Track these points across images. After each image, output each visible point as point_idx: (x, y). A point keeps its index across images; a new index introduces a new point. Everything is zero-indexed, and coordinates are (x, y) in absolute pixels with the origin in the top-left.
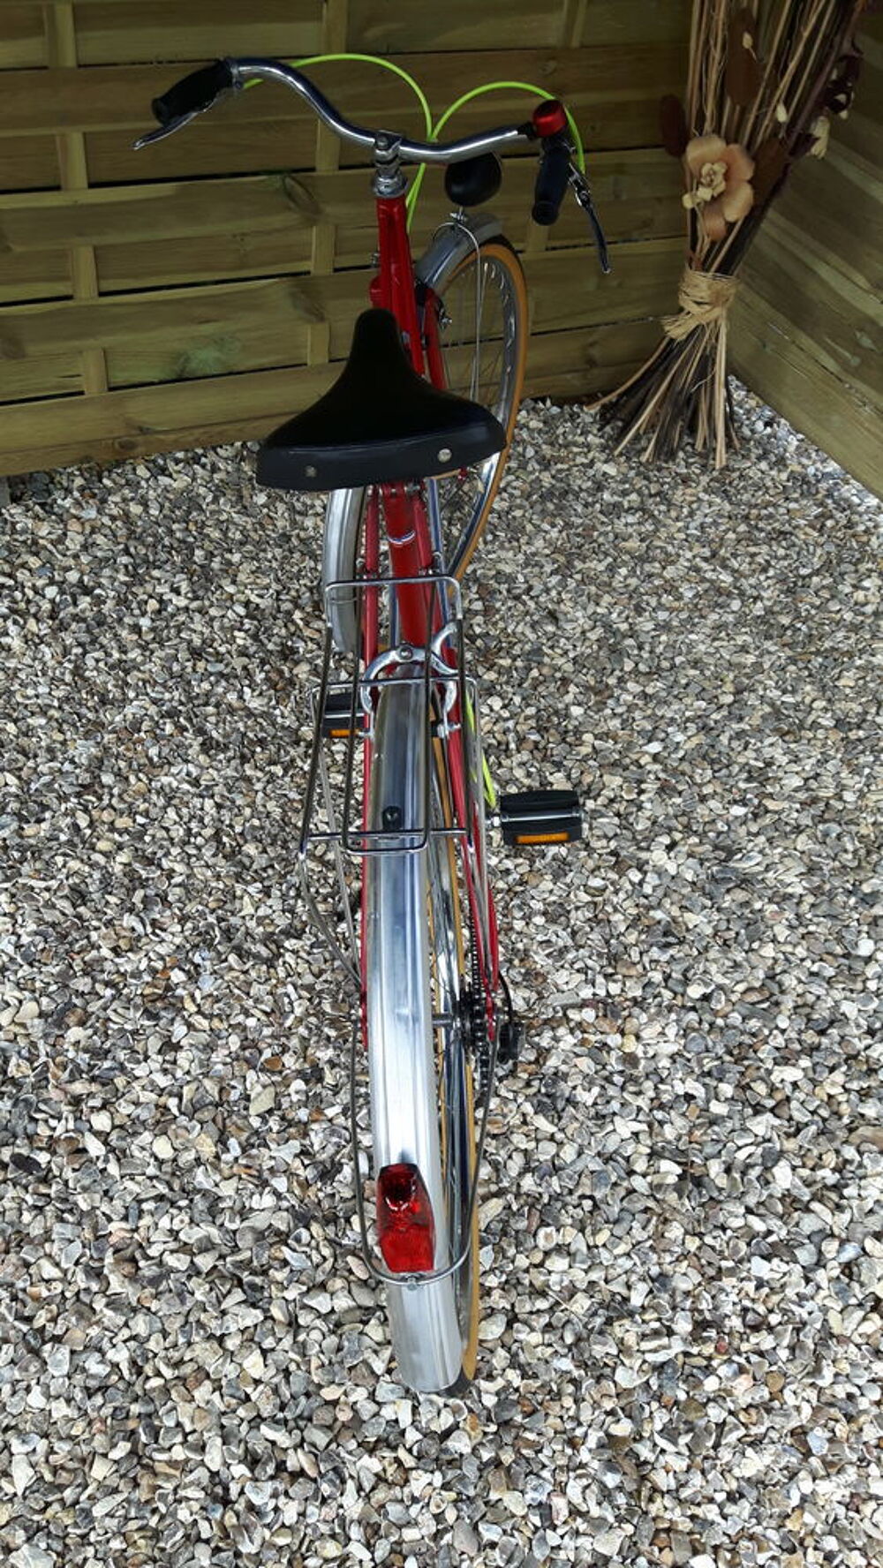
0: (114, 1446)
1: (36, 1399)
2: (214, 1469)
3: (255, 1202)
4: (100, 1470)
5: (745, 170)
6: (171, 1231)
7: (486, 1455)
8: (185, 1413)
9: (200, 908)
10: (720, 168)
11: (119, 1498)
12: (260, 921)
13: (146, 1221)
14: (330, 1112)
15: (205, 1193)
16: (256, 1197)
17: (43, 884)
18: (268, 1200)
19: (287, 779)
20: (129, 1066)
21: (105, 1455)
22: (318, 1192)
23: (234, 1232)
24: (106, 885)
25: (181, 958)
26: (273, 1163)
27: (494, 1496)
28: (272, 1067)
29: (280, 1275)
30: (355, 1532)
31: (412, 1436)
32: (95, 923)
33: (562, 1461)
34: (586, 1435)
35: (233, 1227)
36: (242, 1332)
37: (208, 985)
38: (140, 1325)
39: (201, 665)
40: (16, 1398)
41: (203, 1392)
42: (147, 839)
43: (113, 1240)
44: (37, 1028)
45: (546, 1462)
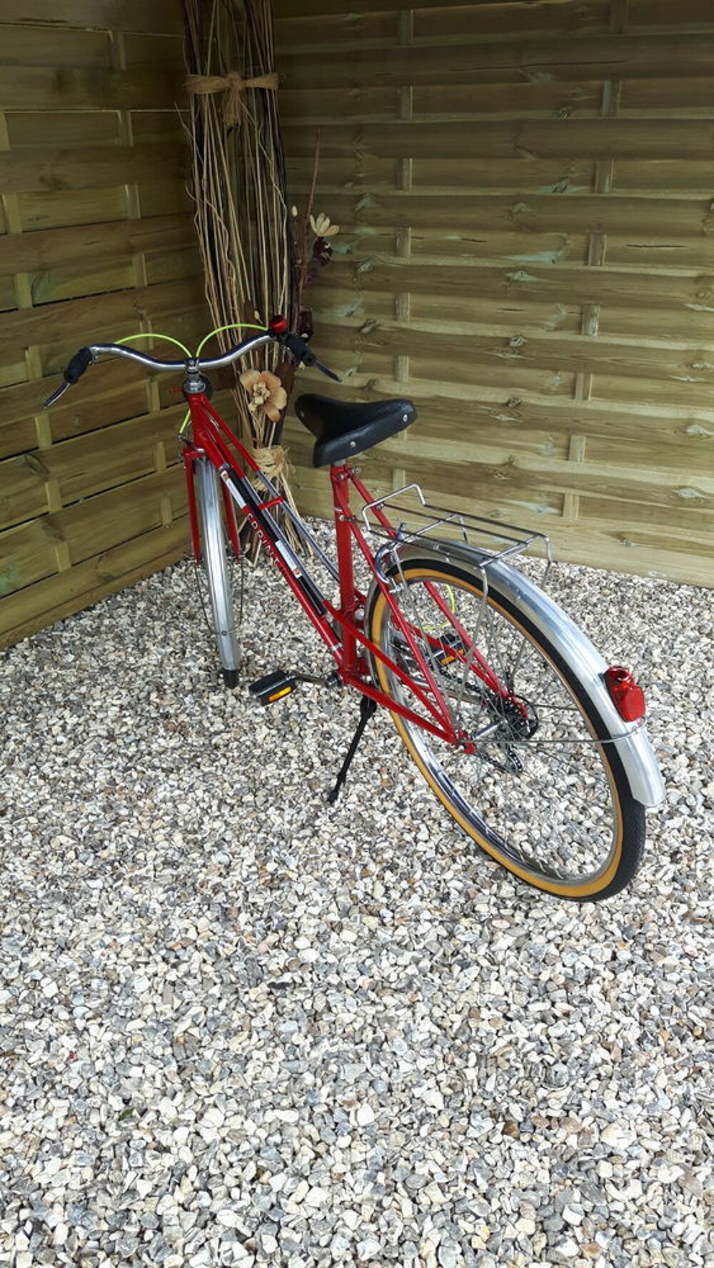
0: (467, 1060)
1: (405, 1067)
2: (527, 1036)
3: (421, 930)
4: (471, 1074)
5: (276, 382)
6: (392, 965)
7: (640, 952)
8: (485, 1026)
9: (249, 834)
10: (262, 385)
11: (494, 1077)
12: (290, 823)
13: (375, 969)
14: (417, 876)
15: (392, 942)
16: (420, 927)
17: (144, 870)
18: (428, 925)
19: (231, 764)
20: (289, 915)
21: (467, 1067)
22: (447, 908)
23: (424, 948)
24: (183, 853)
25: (262, 858)
26: (412, 910)
27: (660, 964)
28: (365, 873)
29: (468, 949)
30: (618, 1015)
31: (600, 967)
32: (196, 870)
33: (674, 934)
34: (672, 920)
35: (421, 946)
36: (476, 979)
37: (293, 863)
38: (422, 1009)
39: (120, 742)
40: (394, 1074)
41: (485, 1013)
42: (181, 824)
43: (366, 987)
44: (217, 927)
45: (667, 939)
